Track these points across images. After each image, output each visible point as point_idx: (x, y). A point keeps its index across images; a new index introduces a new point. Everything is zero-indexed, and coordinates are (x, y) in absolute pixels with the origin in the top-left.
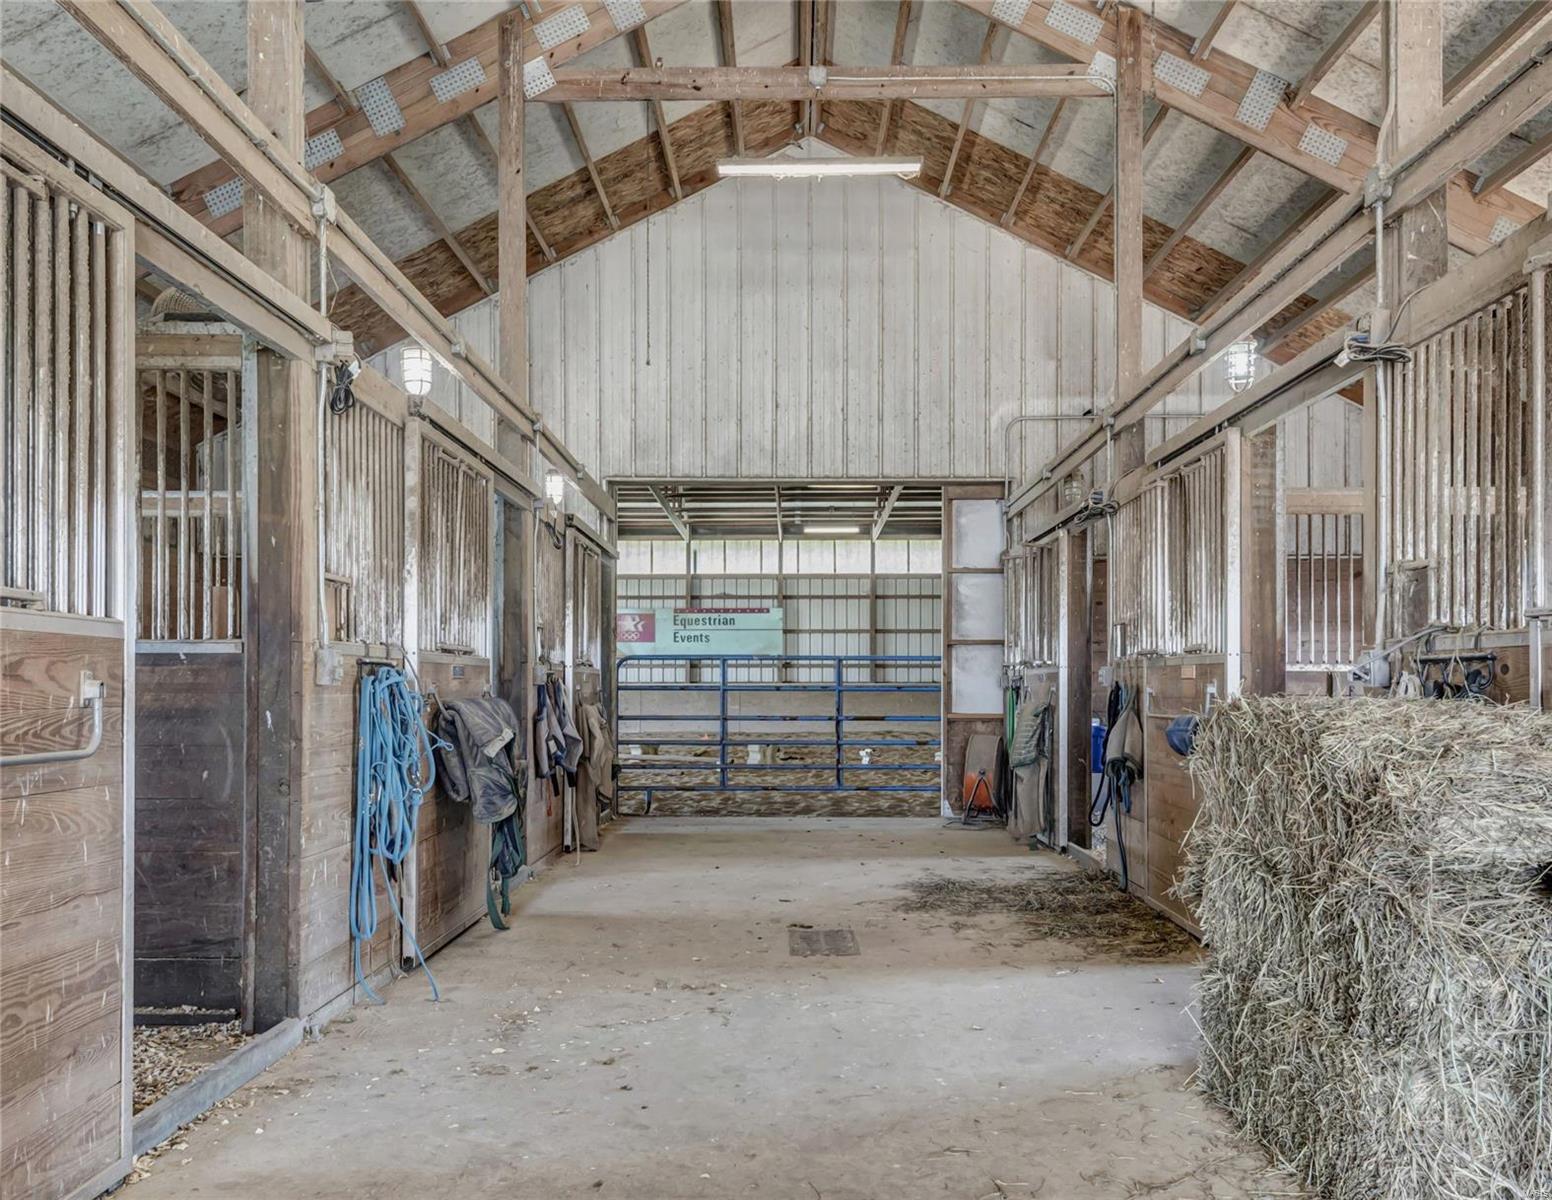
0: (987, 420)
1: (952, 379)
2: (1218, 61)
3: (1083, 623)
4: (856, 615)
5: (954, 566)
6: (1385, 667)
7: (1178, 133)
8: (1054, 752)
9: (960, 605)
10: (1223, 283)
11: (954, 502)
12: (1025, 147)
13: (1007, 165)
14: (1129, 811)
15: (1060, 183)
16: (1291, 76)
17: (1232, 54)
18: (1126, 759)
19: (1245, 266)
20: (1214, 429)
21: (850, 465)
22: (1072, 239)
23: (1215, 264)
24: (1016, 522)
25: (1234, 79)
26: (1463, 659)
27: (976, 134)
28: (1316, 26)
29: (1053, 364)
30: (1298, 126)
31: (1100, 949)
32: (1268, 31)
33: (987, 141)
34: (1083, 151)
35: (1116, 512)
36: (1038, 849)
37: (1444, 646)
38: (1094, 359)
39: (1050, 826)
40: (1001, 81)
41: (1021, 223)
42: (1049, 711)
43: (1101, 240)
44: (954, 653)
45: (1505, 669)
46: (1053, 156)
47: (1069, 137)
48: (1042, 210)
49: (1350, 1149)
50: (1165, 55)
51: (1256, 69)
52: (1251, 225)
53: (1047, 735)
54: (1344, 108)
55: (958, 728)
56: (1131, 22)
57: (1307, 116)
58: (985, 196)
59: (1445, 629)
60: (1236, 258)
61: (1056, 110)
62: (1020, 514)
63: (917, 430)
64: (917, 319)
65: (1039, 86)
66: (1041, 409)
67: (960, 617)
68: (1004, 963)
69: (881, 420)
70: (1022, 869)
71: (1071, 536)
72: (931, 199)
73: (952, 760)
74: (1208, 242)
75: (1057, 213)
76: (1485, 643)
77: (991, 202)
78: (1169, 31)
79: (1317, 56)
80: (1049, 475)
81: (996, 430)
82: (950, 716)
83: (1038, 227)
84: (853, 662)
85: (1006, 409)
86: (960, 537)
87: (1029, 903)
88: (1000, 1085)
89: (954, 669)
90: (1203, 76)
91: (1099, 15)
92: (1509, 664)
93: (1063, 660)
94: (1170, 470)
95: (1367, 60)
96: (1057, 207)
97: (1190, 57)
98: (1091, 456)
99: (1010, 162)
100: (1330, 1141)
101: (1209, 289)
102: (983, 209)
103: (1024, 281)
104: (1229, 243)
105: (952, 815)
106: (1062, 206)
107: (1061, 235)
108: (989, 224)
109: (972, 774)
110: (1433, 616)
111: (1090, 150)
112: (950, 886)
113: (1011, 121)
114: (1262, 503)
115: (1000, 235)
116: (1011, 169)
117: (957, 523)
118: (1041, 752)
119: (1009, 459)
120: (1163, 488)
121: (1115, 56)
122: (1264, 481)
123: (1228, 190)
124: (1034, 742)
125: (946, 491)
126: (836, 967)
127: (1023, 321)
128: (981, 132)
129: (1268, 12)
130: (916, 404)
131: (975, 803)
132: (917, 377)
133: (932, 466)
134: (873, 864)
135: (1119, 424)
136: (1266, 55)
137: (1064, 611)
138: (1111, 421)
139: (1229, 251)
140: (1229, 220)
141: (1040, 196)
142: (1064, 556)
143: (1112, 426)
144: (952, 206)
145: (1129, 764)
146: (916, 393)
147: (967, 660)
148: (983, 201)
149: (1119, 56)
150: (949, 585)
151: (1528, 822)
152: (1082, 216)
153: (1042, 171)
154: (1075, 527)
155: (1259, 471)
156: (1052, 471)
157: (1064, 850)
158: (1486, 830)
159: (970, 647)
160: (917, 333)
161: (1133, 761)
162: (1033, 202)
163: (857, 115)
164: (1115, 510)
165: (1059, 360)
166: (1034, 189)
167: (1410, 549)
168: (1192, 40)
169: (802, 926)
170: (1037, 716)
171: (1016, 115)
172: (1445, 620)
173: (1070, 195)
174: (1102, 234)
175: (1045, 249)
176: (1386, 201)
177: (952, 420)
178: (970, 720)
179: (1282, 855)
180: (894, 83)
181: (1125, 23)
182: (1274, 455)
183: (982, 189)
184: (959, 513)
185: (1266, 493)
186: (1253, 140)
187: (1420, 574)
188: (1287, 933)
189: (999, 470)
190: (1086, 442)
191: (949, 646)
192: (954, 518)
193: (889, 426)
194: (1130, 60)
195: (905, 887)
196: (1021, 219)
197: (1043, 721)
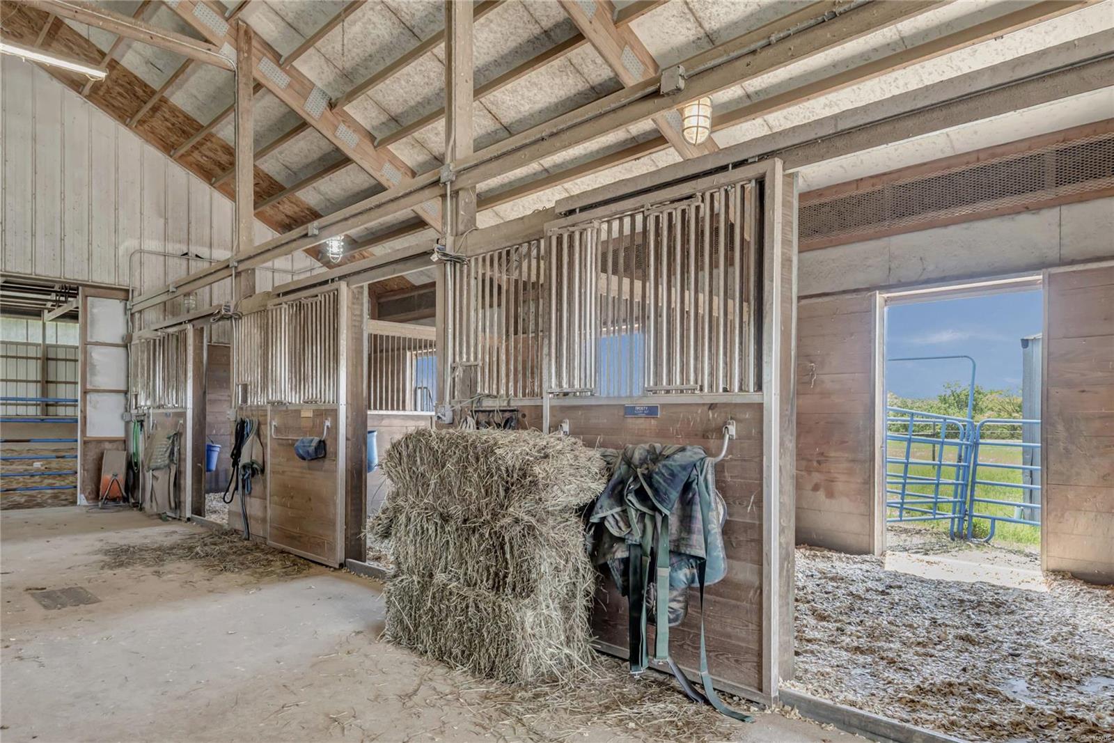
0: (116, 248)
1: (90, 217)
2: (294, 73)
3: (201, 383)
4: (33, 370)
5: (89, 340)
6: (451, 414)
7: (261, 104)
8: (181, 460)
9: (93, 366)
10: (270, 195)
11: (89, 298)
12: (155, 82)
13: (137, 88)
14: (250, 493)
15: (174, 111)
16: (334, 95)
17: (302, 72)
18: (253, 463)
19: (285, 189)
20: (328, 281)
21: (8, 263)
22: (176, 147)
23: (268, 183)
24: (137, 315)
25: (303, 87)
26: (501, 411)
27: (117, 63)
28: (351, 73)
29: (162, 221)
30: (336, 123)
31: (261, 574)
32: (325, 67)
33: (125, 70)
34: (195, 97)
35: (241, 318)
36: (168, 520)
37: (488, 404)
38: (189, 223)
39: (178, 505)
40: (163, 39)
41: (140, 128)
42: (178, 436)
43: (197, 152)
44: (88, 397)
45: (524, 416)
46: (173, 93)
47: (186, 86)
48: (157, 123)
49: (504, 650)
50: (265, 59)
51: (314, 85)
52: (295, 167)
53: (176, 449)
54: (358, 120)
55: (91, 446)
56: (246, 32)
57: (340, 118)
58: (116, 104)
59: (488, 396)
60: (281, 182)
61: (184, 66)
62: (140, 312)
63: (62, 246)
64: (62, 171)
65: (189, 50)
66: (154, 247)
67: (93, 374)
68: (210, 591)
69: (34, 235)
70: (167, 534)
71: (195, 330)
72: (74, 94)
73: (86, 468)
74: (266, 171)
75: (168, 128)
76: (512, 403)
77: (118, 108)
78: (267, 46)
79: (349, 89)
80: (175, 290)
81: (123, 256)
82: (85, 439)
83: (153, 133)
84: (21, 402)
85: (129, 244)
86: (93, 322)
87: (197, 553)
88: (278, 662)
89: (88, 408)
90: (287, 79)
91: (227, 21)
92: (527, 414)
93: (190, 405)
94: (292, 299)
95: (375, 99)
96: (169, 125)
97: (280, 66)
98: (211, 284)
99: (140, 87)
100: (491, 649)
101: (261, 196)
102: (113, 111)
103: (142, 164)
104: (278, 173)
105: (87, 504)
106: (173, 125)
107: (168, 142)
108: (117, 122)
109: (107, 476)
110: (479, 390)
111: (200, 97)
112: (131, 549)
113: (146, 63)
114: (357, 324)
115: (123, 130)
116: (140, 92)
117: (91, 311)
118: (172, 461)
119: (131, 275)
120: (285, 309)
121: (237, 49)
122: (358, 312)
123: (286, 145)
124: (167, 454)
125: (83, 290)
126: (90, 612)
127: (142, 189)
128: (122, 63)
129: (327, 56)
130: (62, 229)
131: (110, 495)
132: (63, 212)
133: (73, 272)
134: (56, 541)
135: (241, 268)
136: (321, 79)
137: (190, 374)
138: (236, 264)
139: (278, 178)
140: (281, 161)
141: (158, 114)
142: (190, 341)
143: (236, 267)
144: (90, 103)
145: (255, 466)
146: (62, 222)
147: (98, 402)
148: (113, 106)
149: (239, 50)
150: (85, 352)
151: (585, 486)
152: (186, 134)
153: (164, 101)
154: (199, 324)
155: (355, 306)
156: (177, 288)
157: (189, 519)
158: (569, 491)
159: (100, 394)
160: (63, 182)
161: (258, 465)
162: (152, 117)
163: (17, 20)
164: (239, 317)
165: (166, 219)
166: (155, 109)
167: (465, 356)
168: (281, 56)
169: (37, 589)
170: (169, 438)
171: (151, 60)
172: (487, 392)
173: (180, 120)
174: (198, 149)
175: (158, 148)
176: (452, 182)
177: (90, 243)
178: (100, 441)
179: (456, 510)
180: (84, 13)
181: (242, 32)
182: (362, 299)
183: (113, 98)
184: (93, 306)
185: (359, 319)
186: (308, 119)
187: (470, 369)
188: (452, 549)
189: (124, 281)
190: (211, 274)
191: (85, 392)
192: (89, 309)
193: (41, 241)
194: (246, 55)
195: (96, 552)
196: (141, 125)
197: (173, 441)
